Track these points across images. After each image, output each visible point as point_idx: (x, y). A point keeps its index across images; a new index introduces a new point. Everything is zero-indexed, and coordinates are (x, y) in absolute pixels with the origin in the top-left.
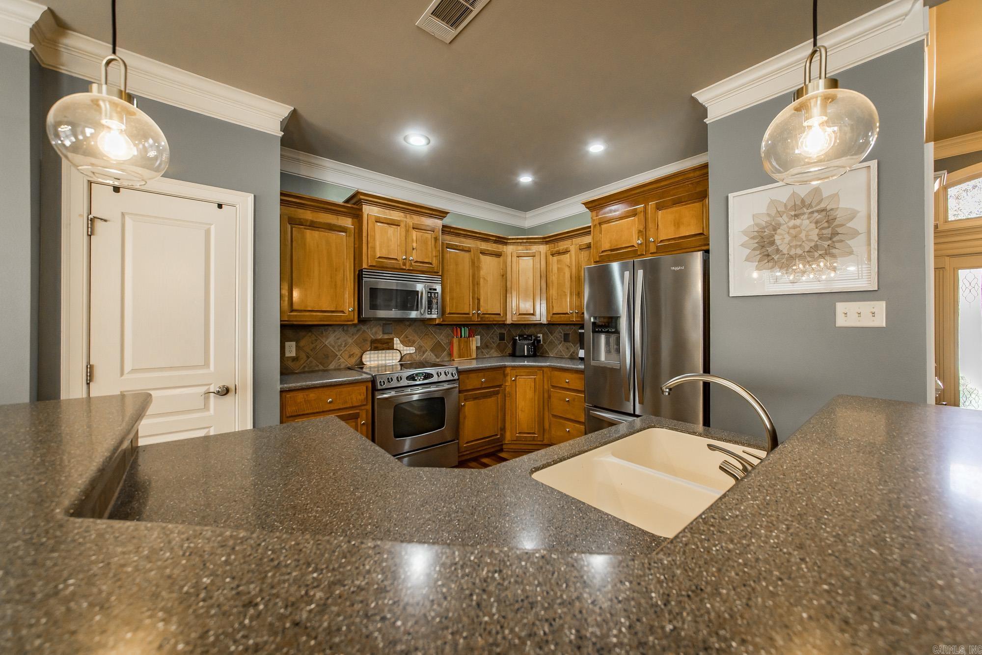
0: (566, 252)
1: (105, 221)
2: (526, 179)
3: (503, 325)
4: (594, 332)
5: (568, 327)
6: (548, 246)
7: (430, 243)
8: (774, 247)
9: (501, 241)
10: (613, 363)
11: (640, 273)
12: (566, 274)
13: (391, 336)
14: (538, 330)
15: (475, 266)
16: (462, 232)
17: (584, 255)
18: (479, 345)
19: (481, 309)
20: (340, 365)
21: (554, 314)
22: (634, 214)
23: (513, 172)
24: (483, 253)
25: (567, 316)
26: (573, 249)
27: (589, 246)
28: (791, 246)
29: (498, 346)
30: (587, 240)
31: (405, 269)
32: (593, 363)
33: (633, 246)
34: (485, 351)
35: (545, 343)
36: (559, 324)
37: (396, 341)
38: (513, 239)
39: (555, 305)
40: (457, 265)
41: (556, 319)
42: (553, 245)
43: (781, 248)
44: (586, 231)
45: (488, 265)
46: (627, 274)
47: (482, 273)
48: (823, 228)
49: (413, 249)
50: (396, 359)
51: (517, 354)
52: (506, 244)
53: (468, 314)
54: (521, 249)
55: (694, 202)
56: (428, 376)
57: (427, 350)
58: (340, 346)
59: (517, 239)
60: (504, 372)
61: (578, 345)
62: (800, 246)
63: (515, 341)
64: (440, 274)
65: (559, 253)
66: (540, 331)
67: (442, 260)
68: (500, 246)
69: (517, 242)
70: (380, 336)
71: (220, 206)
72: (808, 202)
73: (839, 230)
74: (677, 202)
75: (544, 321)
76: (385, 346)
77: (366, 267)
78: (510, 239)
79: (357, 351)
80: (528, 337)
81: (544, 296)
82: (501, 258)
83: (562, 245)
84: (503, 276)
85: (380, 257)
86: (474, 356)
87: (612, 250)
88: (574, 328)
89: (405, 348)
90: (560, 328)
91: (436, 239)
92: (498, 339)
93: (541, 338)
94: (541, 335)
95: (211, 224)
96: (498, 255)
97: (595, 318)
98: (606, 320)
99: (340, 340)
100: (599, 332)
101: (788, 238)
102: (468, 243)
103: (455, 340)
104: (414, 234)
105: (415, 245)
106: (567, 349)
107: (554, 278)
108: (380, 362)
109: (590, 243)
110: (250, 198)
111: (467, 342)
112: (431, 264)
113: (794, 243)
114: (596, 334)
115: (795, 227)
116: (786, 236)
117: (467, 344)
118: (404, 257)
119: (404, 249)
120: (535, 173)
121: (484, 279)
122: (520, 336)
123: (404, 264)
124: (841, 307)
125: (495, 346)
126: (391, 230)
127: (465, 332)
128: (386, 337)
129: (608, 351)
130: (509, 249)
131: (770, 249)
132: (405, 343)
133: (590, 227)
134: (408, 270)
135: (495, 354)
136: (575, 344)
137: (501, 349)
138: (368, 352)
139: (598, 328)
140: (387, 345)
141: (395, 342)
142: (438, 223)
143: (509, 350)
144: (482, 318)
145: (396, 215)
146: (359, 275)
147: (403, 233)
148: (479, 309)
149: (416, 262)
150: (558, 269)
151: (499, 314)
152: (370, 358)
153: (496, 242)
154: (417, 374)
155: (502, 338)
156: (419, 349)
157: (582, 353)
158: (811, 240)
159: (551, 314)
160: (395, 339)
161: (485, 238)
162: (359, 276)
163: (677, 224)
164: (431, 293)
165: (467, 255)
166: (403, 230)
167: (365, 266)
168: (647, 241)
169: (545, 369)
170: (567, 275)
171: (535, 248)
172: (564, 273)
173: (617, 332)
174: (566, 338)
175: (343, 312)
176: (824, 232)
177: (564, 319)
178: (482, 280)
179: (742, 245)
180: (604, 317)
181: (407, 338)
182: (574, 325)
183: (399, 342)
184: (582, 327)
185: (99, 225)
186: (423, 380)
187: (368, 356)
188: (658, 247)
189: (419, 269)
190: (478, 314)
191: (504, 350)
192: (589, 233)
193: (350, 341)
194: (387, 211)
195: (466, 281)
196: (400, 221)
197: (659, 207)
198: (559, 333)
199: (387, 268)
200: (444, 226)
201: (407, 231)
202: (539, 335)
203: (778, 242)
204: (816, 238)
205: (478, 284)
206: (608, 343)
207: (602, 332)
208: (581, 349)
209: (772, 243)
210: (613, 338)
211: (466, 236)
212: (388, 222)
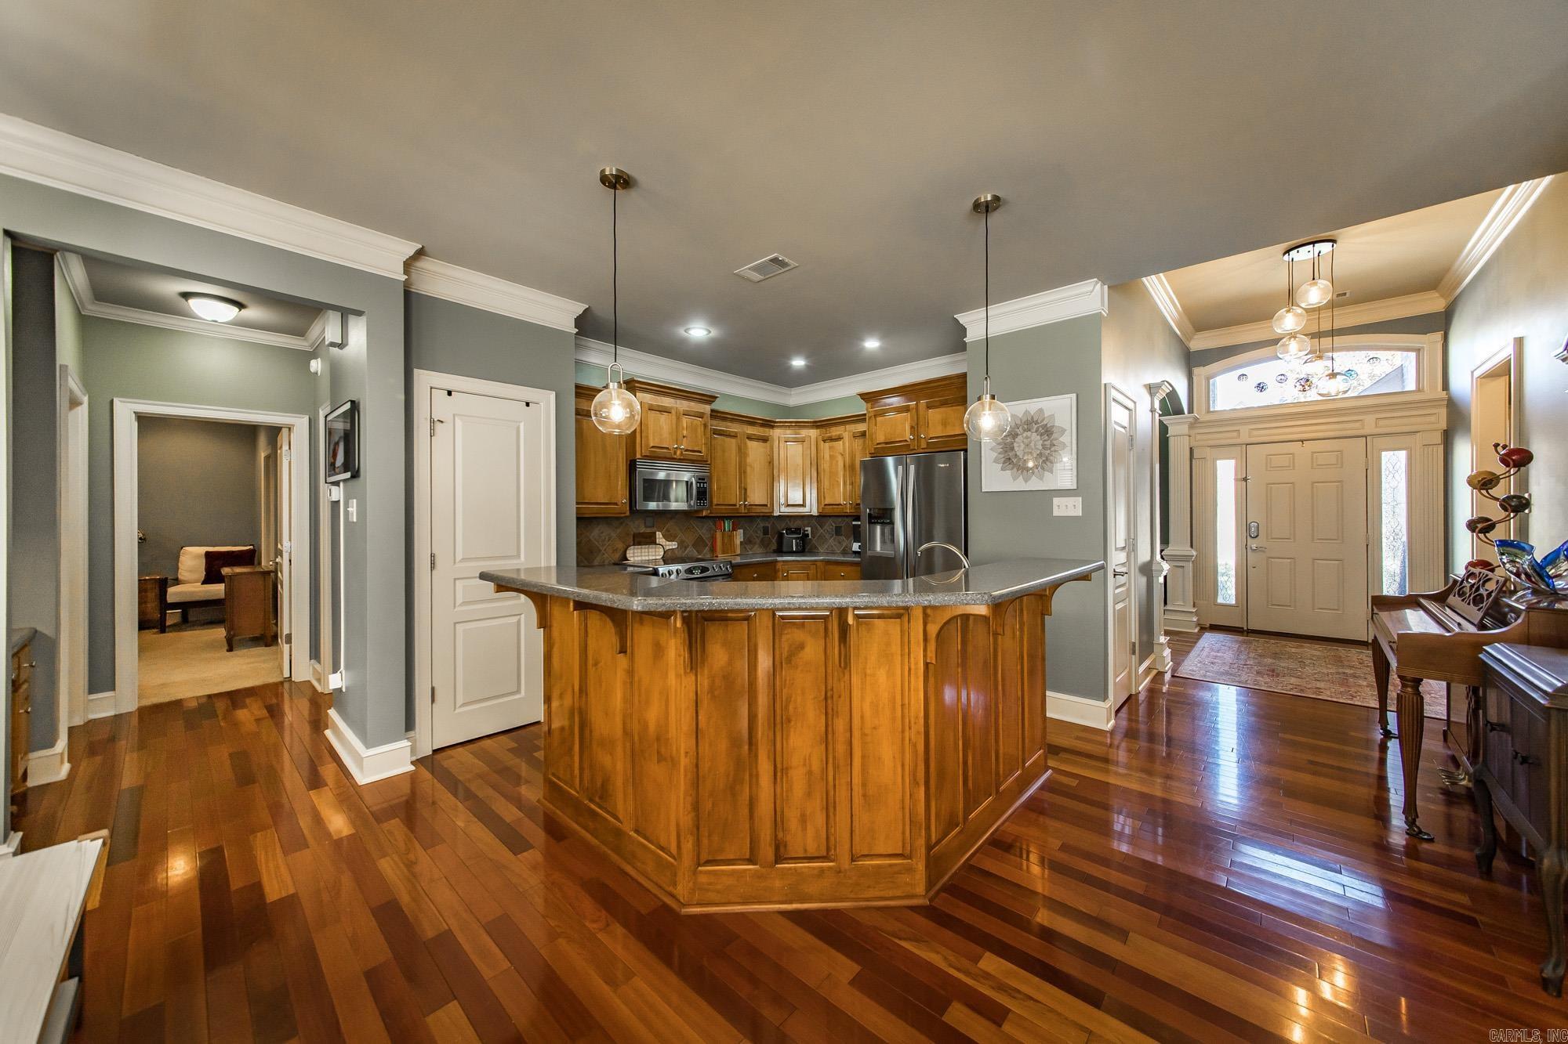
0: (839, 438)
1: (442, 422)
2: (798, 363)
3: (768, 517)
4: (870, 523)
5: (840, 520)
6: (818, 430)
7: (699, 430)
8: (1014, 452)
9: (768, 424)
10: (889, 553)
11: (912, 468)
12: (839, 462)
13: (653, 530)
14: (806, 522)
15: (742, 453)
16: (728, 416)
17: (859, 442)
18: (742, 540)
19: (748, 500)
20: (604, 562)
21: (826, 505)
22: (906, 409)
23: (788, 357)
24: (750, 438)
25: (840, 507)
26: (846, 436)
27: (863, 434)
28: (1025, 453)
29: (762, 541)
30: (861, 427)
31: (675, 459)
32: (869, 553)
33: (906, 441)
34: (748, 547)
35: (813, 537)
36: (830, 516)
37: (659, 535)
38: (780, 422)
39: (826, 495)
40: (724, 451)
41: (829, 510)
42: (824, 430)
43: (1018, 454)
44: (861, 418)
45: (755, 449)
46: (900, 468)
47: (749, 460)
48: (1045, 441)
49: (684, 437)
50: (659, 555)
51: (785, 549)
52: (772, 427)
53: (735, 505)
54: (789, 433)
55: (959, 405)
56: (704, 570)
57: (688, 546)
58: (604, 541)
59: (786, 422)
60: (775, 567)
61: (852, 538)
62: (1031, 453)
63: (781, 536)
64: (709, 462)
65: (831, 439)
66: (809, 523)
67: (711, 448)
68: (767, 430)
69: (785, 425)
70: (643, 530)
71: (528, 404)
72: (1035, 419)
73: (1055, 442)
74: (944, 404)
75: (815, 512)
76: (648, 540)
77: (640, 457)
78: (778, 422)
79: (620, 546)
80: (797, 531)
81: (815, 485)
82: (768, 444)
83: (835, 431)
84: (770, 463)
85: (653, 447)
86: (738, 552)
87: (886, 443)
88: (847, 520)
89: (668, 543)
90: (830, 520)
91: (705, 426)
92: (762, 534)
93: (809, 532)
94: (809, 529)
95: (520, 422)
96: (765, 440)
97: (870, 510)
98: (881, 512)
99: (604, 534)
100: (875, 523)
101: (1023, 446)
102: (734, 428)
103: (719, 535)
104: (685, 421)
105: (685, 433)
106: (840, 543)
107: (825, 465)
108: (644, 558)
109: (865, 432)
110: (552, 395)
111: (730, 536)
112: (700, 452)
113: (1027, 450)
114: (871, 525)
115: (1027, 437)
116: (1022, 444)
117: (731, 538)
118: (676, 446)
119: (675, 438)
120: (807, 357)
121: (751, 466)
122: (787, 529)
123: (675, 453)
124: (1056, 501)
125: (758, 541)
126: (663, 418)
127: (728, 525)
128: (649, 530)
129: (883, 542)
130: (776, 433)
131: (1011, 454)
132: (668, 538)
133: (865, 415)
134: (680, 459)
135: (760, 550)
136: (848, 537)
137: (764, 544)
138: (632, 547)
139: (873, 519)
140: (649, 540)
141: (657, 536)
142: (707, 409)
143: (774, 546)
144: (749, 510)
145: (667, 402)
146: (630, 465)
147: (674, 421)
148: (745, 501)
149: (687, 450)
150: (830, 456)
151: (766, 505)
152: (634, 553)
153: (762, 425)
154: (694, 568)
155: (766, 531)
156: (681, 544)
157: (856, 547)
158: (1038, 449)
159: (823, 504)
160: (657, 533)
161: (751, 421)
162: (632, 466)
163: (945, 424)
164: (700, 483)
165: (733, 441)
166: (674, 417)
167: (638, 456)
168: (919, 437)
169: (818, 564)
170: (841, 464)
171: (804, 433)
172: (837, 462)
173: (892, 523)
174: (838, 531)
175: (616, 504)
176: (1046, 443)
177: (837, 510)
178: (748, 469)
179: (991, 449)
180: (879, 509)
181: (669, 531)
182: (847, 516)
183: (661, 536)
184: (858, 518)
185: (438, 425)
186: (701, 573)
187: (632, 551)
188: (928, 443)
189: (690, 457)
190: (745, 505)
191: (768, 545)
192: (864, 420)
193: (614, 535)
194: (659, 398)
195: (733, 469)
196: (672, 408)
197: (929, 407)
198: (830, 525)
199: (660, 457)
200: (712, 411)
201: (678, 419)
202: (806, 529)
203: (1016, 449)
204: (1041, 448)
205: (745, 472)
206: (883, 534)
207: (878, 523)
208: (855, 542)
209: (1012, 449)
210: (887, 529)
211: (732, 420)
212: (660, 409)
